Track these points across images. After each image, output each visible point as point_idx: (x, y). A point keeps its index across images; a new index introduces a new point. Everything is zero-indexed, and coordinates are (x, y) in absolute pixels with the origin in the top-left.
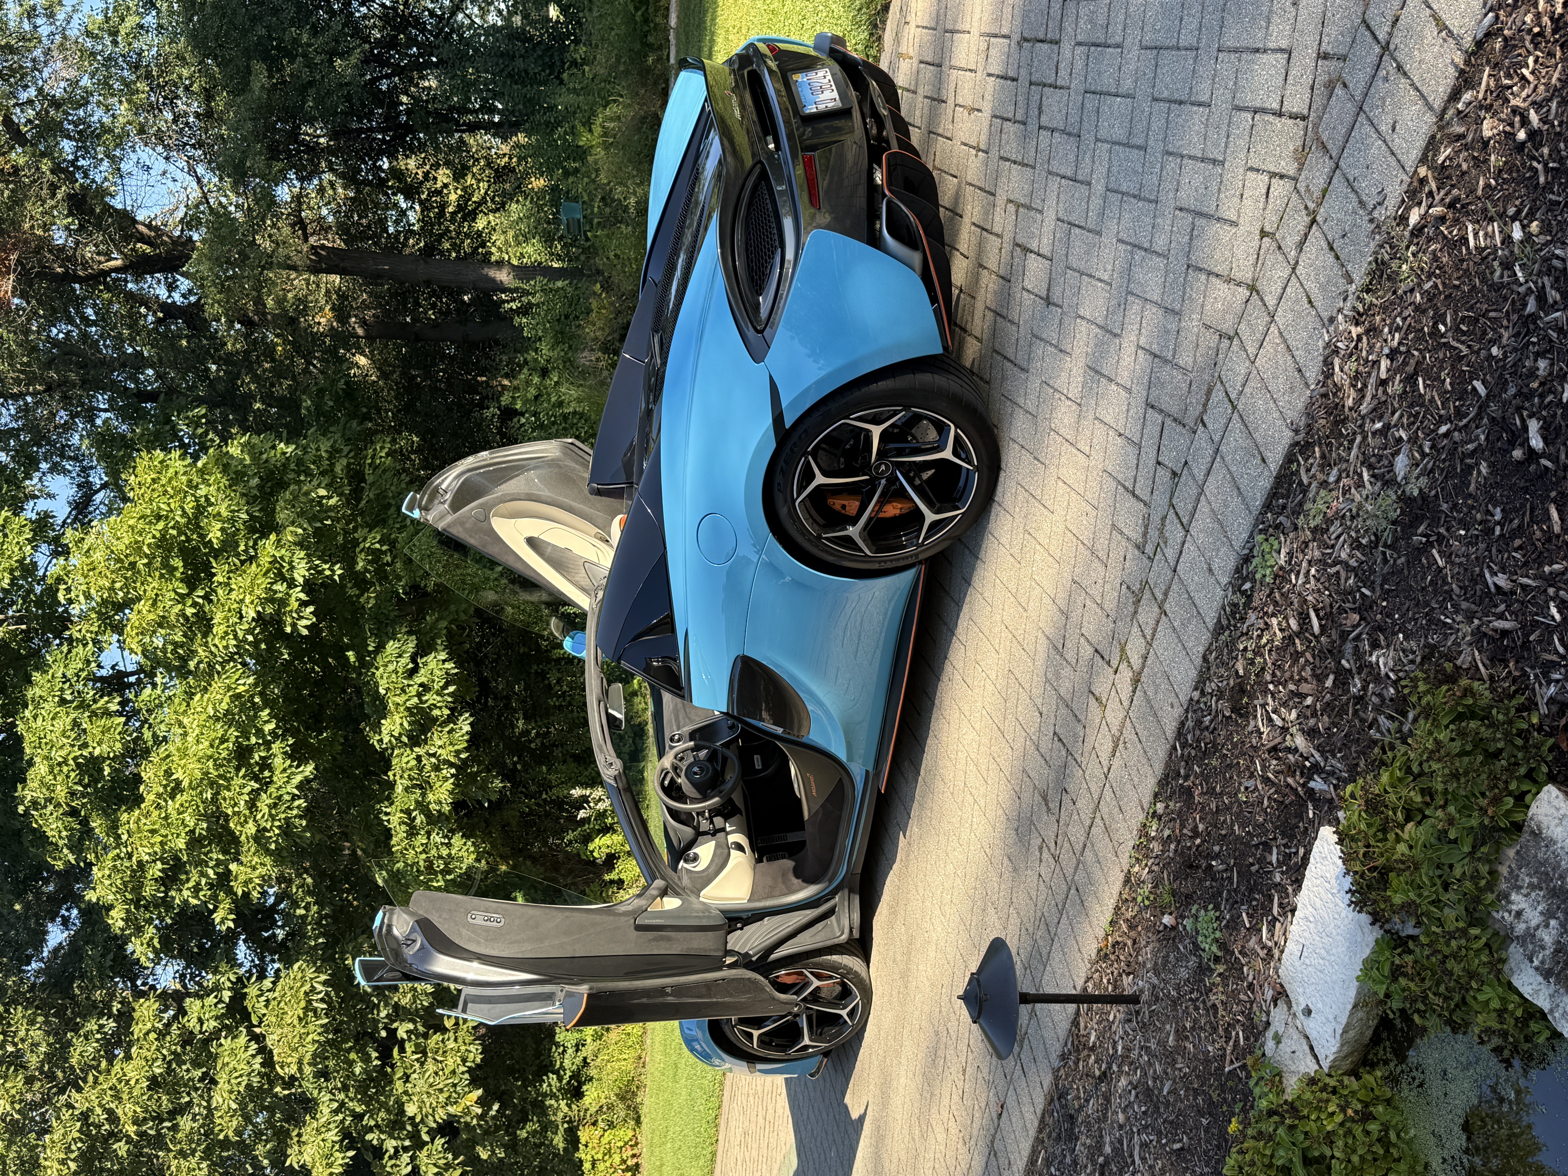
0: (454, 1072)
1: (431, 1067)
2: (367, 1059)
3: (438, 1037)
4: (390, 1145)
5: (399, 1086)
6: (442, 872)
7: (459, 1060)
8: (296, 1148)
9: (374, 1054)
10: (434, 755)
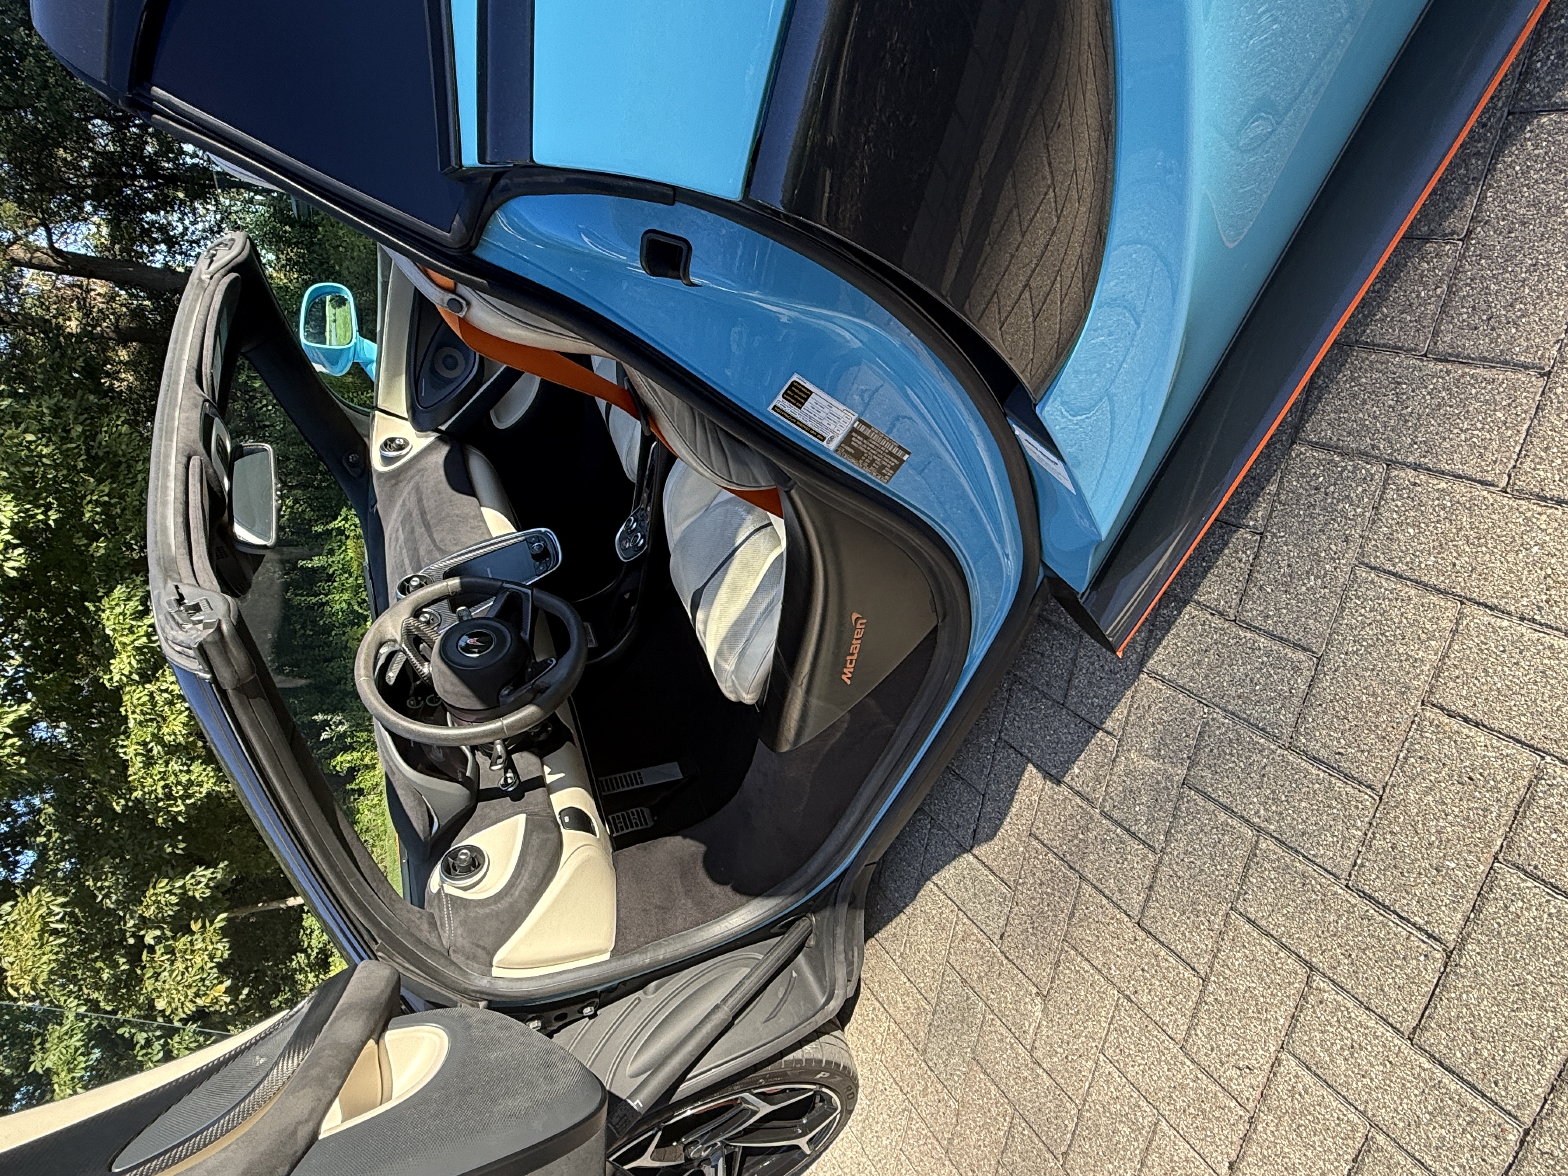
0: (202, 968)
1: (180, 965)
2: (115, 965)
3: (187, 938)
4: (141, 1038)
5: (149, 985)
6: (181, 797)
7: (206, 958)
8: (40, 1055)
9: (122, 960)
10: (166, 691)
